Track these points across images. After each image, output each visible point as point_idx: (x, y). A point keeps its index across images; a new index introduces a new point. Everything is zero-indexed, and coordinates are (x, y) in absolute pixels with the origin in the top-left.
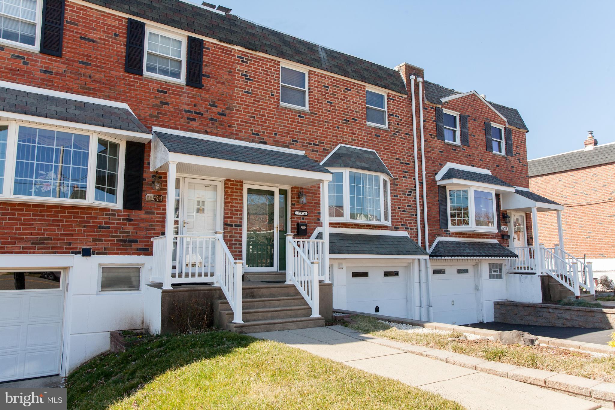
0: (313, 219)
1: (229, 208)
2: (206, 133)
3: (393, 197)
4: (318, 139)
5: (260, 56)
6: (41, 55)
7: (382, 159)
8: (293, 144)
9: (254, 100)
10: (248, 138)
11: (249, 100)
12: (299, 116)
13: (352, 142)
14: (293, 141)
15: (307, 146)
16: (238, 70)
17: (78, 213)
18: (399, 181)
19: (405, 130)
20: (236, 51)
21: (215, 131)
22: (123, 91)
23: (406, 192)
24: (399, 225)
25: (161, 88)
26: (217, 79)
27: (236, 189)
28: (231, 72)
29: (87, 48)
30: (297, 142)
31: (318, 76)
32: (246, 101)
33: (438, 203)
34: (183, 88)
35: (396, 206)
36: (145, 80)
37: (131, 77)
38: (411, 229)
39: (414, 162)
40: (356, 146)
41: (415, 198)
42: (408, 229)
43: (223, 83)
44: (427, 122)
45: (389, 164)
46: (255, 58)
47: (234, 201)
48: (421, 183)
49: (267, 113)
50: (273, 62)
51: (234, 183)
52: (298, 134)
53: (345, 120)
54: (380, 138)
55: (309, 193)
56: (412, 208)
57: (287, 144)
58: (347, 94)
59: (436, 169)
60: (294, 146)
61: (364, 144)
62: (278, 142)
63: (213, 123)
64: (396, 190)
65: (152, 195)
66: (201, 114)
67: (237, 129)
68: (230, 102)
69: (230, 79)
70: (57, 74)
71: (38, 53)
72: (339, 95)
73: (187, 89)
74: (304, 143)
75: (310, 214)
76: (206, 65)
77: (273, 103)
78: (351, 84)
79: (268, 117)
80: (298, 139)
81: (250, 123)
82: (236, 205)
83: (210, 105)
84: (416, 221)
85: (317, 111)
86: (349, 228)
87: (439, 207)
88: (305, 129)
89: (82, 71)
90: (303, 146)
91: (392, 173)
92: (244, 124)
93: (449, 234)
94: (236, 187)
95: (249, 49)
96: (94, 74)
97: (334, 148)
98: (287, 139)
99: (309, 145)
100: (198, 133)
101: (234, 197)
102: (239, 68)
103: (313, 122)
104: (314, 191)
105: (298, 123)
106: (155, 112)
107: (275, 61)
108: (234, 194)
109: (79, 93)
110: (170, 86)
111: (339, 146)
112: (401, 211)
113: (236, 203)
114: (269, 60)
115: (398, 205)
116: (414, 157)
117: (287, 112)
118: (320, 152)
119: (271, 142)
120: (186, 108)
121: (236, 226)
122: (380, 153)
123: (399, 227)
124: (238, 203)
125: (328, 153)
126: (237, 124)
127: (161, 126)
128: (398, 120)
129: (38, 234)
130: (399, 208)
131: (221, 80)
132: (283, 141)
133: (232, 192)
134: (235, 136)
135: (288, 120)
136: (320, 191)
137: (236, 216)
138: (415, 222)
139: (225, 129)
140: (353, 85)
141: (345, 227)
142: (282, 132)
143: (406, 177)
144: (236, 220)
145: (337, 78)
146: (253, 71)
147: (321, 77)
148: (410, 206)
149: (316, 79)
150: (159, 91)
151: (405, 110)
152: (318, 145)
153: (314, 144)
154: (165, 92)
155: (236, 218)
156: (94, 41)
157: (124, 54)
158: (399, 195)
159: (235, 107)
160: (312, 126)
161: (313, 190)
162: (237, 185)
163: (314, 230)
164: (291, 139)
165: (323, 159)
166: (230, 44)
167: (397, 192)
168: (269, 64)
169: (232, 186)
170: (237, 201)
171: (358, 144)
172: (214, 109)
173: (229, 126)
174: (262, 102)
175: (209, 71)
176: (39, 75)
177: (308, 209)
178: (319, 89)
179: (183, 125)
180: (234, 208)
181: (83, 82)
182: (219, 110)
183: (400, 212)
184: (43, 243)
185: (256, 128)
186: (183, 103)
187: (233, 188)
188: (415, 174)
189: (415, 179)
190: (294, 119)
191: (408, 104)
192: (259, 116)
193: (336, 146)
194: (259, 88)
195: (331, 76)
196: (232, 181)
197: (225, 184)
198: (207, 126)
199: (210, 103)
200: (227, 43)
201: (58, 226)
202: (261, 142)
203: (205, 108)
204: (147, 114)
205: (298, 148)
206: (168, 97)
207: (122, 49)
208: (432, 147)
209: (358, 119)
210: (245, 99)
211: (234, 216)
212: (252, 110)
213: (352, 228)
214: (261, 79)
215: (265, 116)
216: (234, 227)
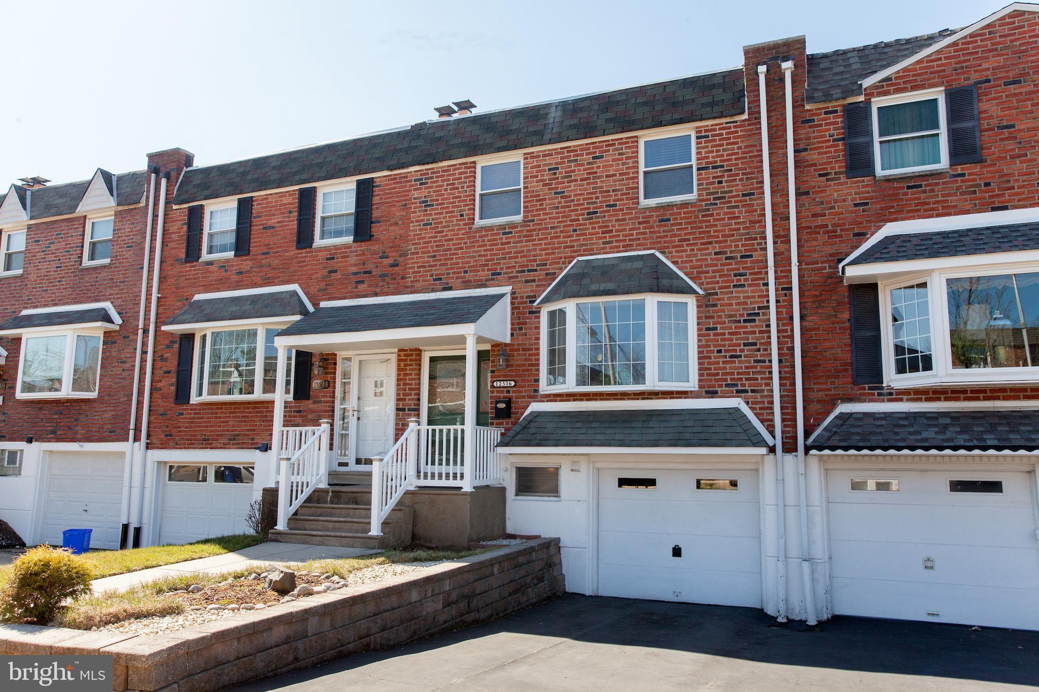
0: (526, 391)
1: (402, 387)
2: (376, 294)
3: (704, 332)
4: (535, 260)
5: (445, 167)
6: (236, 259)
7: (675, 263)
8: (493, 279)
9: (435, 233)
10: (426, 287)
11: (428, 234)
12: (504, 234)
13: (604, 248)
14: (493, 274)
15: (517, 277)
16: (414, 199)
17: (258, 408)
18: (719, 296)
19: (740, 187)
20: (413, 173)
21: (385, 290)
22: (296, 271)
23: (742, 315)
24: (721, 386)
25: (330, 254)
26: (389, 220)
27: (411, 360)
28: (406, 205)
29: (268, 236)
30: (499, 274)
31: (538, 156)
32: (425, 238)
33: (848, 324)
34: (351, 247)
35: (712, 348)
36: (316, 251)
37: (302, 253)
38: (753, 391)
39: (765, 249)
40: (614, 252)
41: (768, 326)
42: (746, 391)
43: (396, 224)
44: (811, 150)
45: (692, 267)
46: (438, 172)
47: (408, 377)
48: (785, 289)
49: (453, 245)
50: (463, 166)
51: (409, 352)
52: (502, 261)
53: (589, 214)
54: (672, 222)
55: (518, 350)
56: (758, 346)
57: (484, 282)
58: (595, 166)
59: (843, 248)
60: (496, 282)
61: (632, 245)
62: (469, 281)
63: (384, 280)
64: (713, 317)
65: (319, 381)
66: (370, 272)
67: (412, 279)
68: (404, 246)
69: (405, 214)
70: (247, 272)
71: (233, 257)
72: (580, 173)
73: (355, 247)
74: (512, 272)
75: (520, 383)
76: (377, 208)
77: (462, 227)
78: (604, 144)
79: (455, 249)
80: (501, 269)
81: (429, 266)
82: (410, 382)
83: (381, 258)
84: (771, 373)
85: (535, 216)
86: (596, 400)
87: (851, 335)
88: (513, 250)
89: (264, 262)
90: (510, 278)
91: (700, 285)
92: (422, 270)
93: (891, 394)
94: (410, 357)
95: (428, 164)
96: (272, 262)
97: (566, 267)
98: (484, 274)
99: (519, 275)
100: (366, 297)
101: (408, 372)
102: (416, 196)
103: (529, 237)
104: (527, 347)
105: (503, 244)
106: (323, 285)
107: (466, 163)
108: (408, 368)
109: (261, 286)
110: (338, 249)
111: (575, 261)
112: (726, 357)
113: (410, 380)
114: (458, 166)
115: (715, 346)
116: (765, 238)
117: (483, 233)
118: (539, 280)
119: (459, 285)
120: (354, 269)
121: (409, 410)
122: (670, 252)
123: (719, 389)
124: (413, 379)
125: (554, 279)
126: (413, 273)
127: (329, 299)
128: (719, 174)
129: (233, 431)
130: (719, 351)
131: (393, 221)
132: (478, 278)
133: (405, 365)
134: (409, 290)
135: (486, 245)
136: (538, 344)
137: (410, 397)
138: (767, 375)
139: (398, 284)
140: (607, 146)
141: (587, 400)
142: (476, 266)
143: (743, 286)
144: (409, 402)
145: (574, 146)
146: (434, 192)
147: (544, 156)
148: (755, 344)
149: (535, 164)
150: (328, 259)
151: (743, 145)
152: (536, 270)
153: (529, 271)
154: (333, 258)
155: (409, 400)
156: (273, 227)
157: (296, 230)
158: (719, 326)
159: (410, 250)
160: (527, 241)
161: (525, 344)
162: (412, 355)
163: (526, 408)
164: (490, 273)
165: (544, 291)
166: (403, 168)
167: (716, 319)
168: (457, 172)
169: (405, 358)
170: (411, 377)
171: (619, 247)
172: (386, 262)
173: (403, 278)
174: (447, 231)
175: (380, 214)
176: (234, 278)
177: (517, 376)
178: (539, 178)
179: (352, 292)
180: (407, 387)
181: (264, 274)
182: (390, 261)
183: (721, 360)
184: (234, 439)
185: (439, 270)
186: (351, 265)
187: (407, 359)
188: (767, 273)
189: (767, 284)
190: (496, 240)
191: (751, 130)
192: (442, 253)
193: (570, 263)
194: (442, 213)
195: (562, 148)
196: (406, 350)
197: (399, 355)
198: (377, 286)
199: (381, 255)
200: (399, 169)
201: (245, 421)
202: (445, 289)
203: (375, 263)
204: (316, 290)
205: (501, 284)
206: (337, 264)
207: (294, 225)
208: (830, 202)
209: (618, 203)
210: (423, 236)
211: (407, 398)
212: (432, 247)
213: (601, 400)
214: (445, 199)
215: (451, 249)
216: (407, 412)
